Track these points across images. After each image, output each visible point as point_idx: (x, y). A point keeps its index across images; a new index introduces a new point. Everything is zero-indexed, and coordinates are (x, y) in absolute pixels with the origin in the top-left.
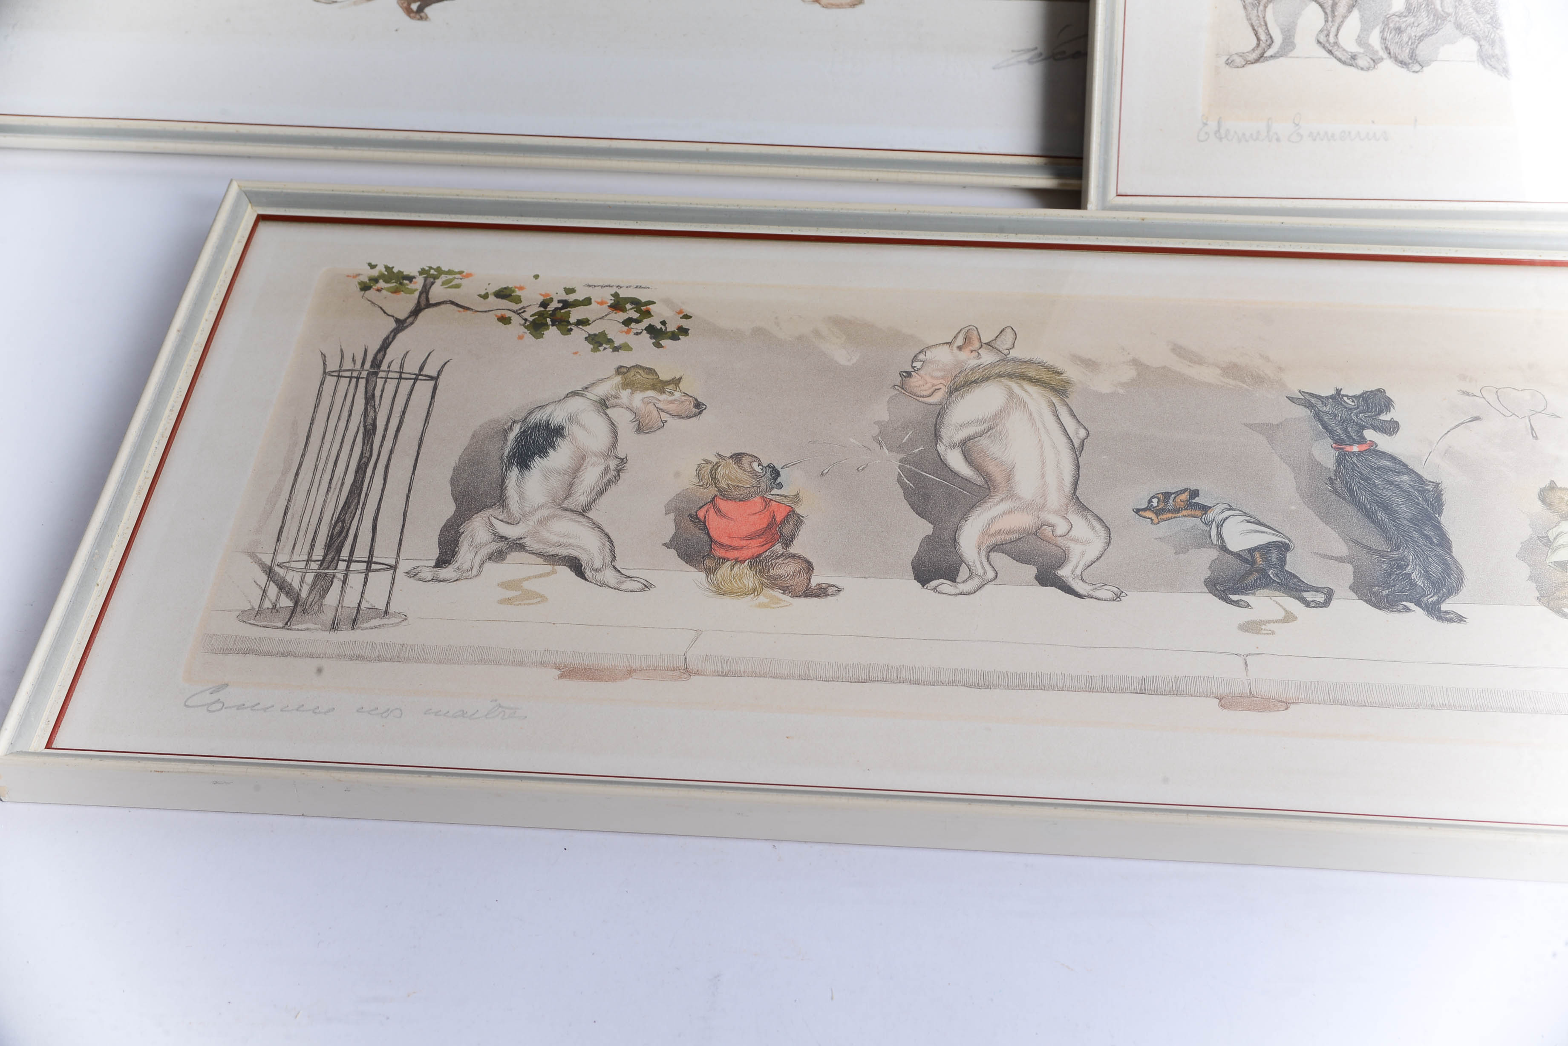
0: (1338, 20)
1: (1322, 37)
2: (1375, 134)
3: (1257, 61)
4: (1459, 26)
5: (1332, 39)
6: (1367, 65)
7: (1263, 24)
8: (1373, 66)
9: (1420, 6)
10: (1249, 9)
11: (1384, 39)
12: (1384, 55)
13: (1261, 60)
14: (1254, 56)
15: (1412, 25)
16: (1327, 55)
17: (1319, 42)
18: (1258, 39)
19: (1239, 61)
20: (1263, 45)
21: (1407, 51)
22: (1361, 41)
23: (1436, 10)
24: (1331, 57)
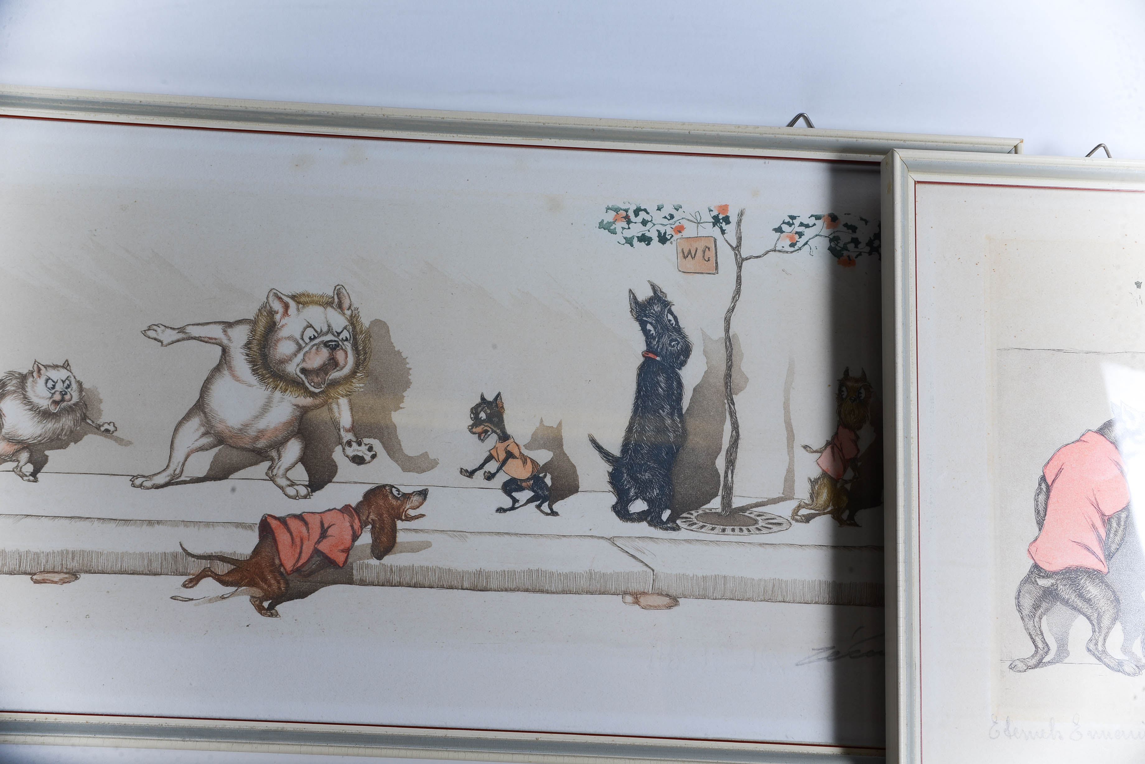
0: (1104, 631)
1: (1091, 646)
3: (1036, 666)
5: (1100, 648)
6: (1133, 671)
7: (1039, 633)
8: (1138, 672)
10: (1026, 620)
13: (1041, 665)
14: (1033, 662)
16: (1098, 662)
17: (1089, 650)
18: (1036, 646)
19: (1021, 666)
20: (1041, 652)
22: (1125, 649)
24: (1101, 663)
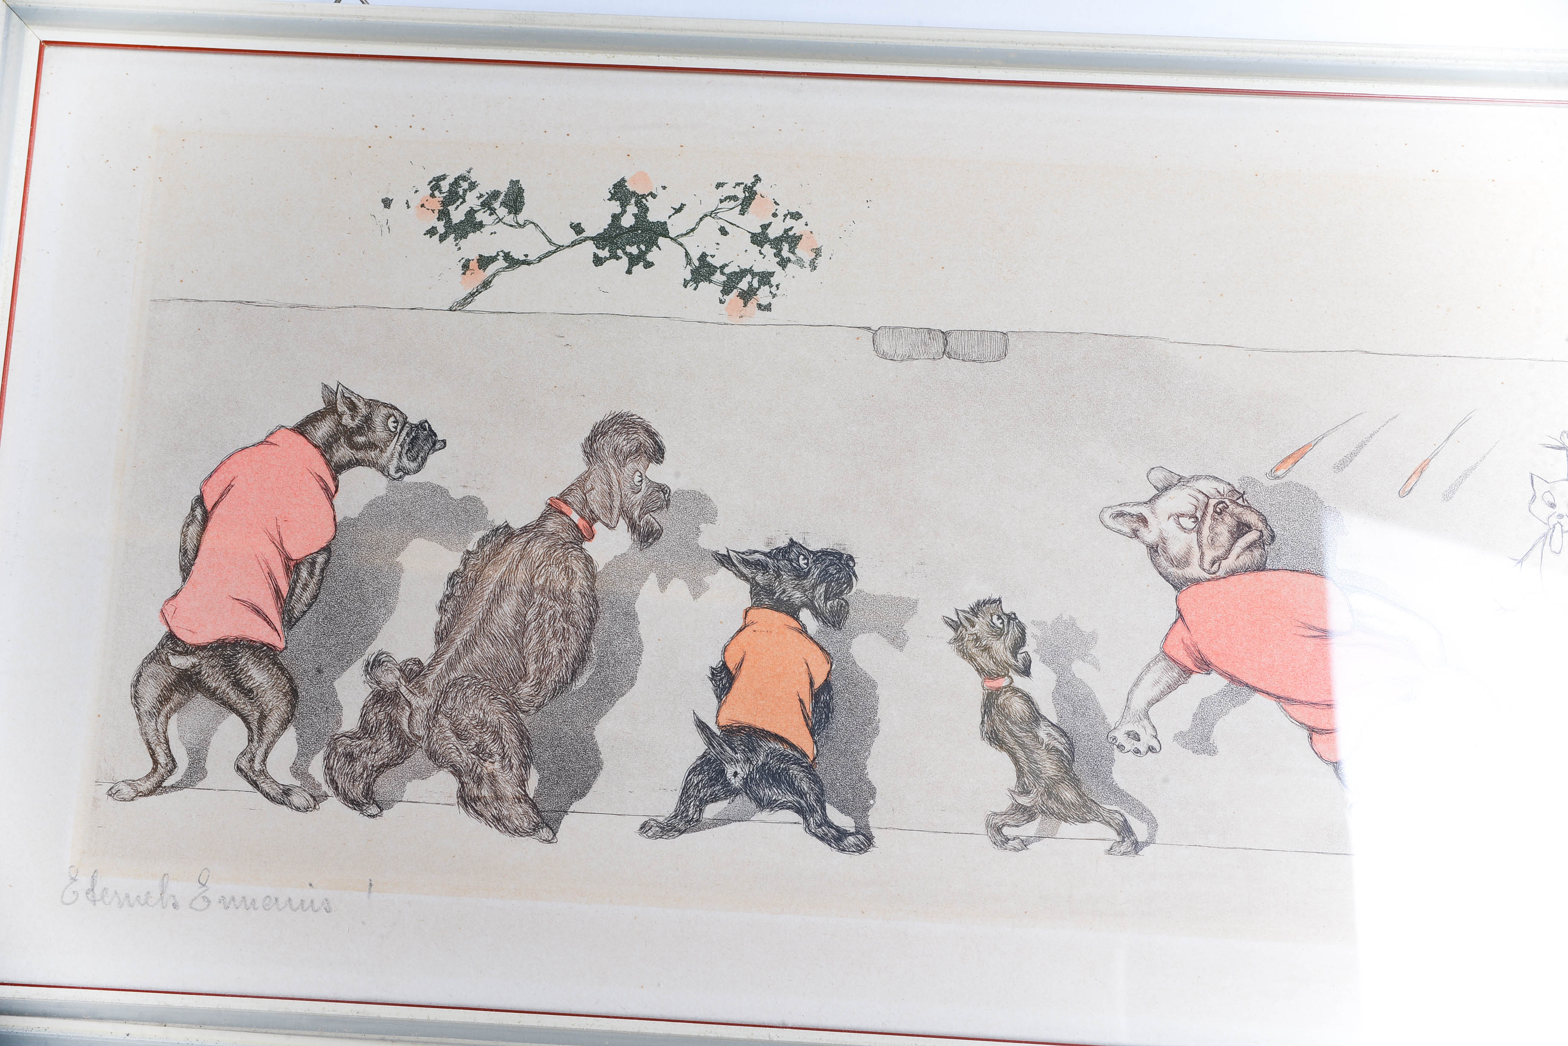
0: (267, 740)
1: (244, 762)
2: (312, 902)
3: (151, 792)
4: (432, 755)
5: (257, 766)
6: (305, 803)
7: (163, 741)
8: (313, 806)
9: (381, 725)
10: (145, 719)
11: (329, 768)
12: (330, 792)
13: (158, 791)
14: (148, 785)
15: (368, 751)
16: (250, 788)
17: (239, 769)
18: (156, 762)
19: (126, 791)
20: (161, 770)
21: (361, 786)
22: (299, 771)
23: (403, 731)
24: (256, 791)
